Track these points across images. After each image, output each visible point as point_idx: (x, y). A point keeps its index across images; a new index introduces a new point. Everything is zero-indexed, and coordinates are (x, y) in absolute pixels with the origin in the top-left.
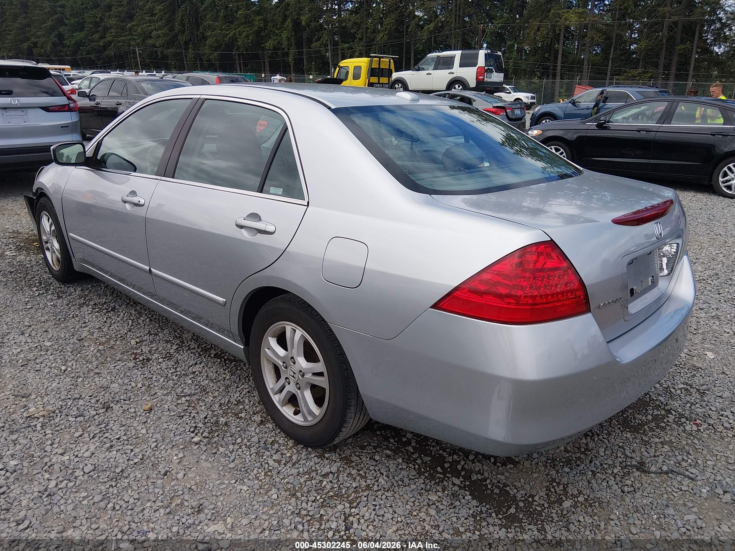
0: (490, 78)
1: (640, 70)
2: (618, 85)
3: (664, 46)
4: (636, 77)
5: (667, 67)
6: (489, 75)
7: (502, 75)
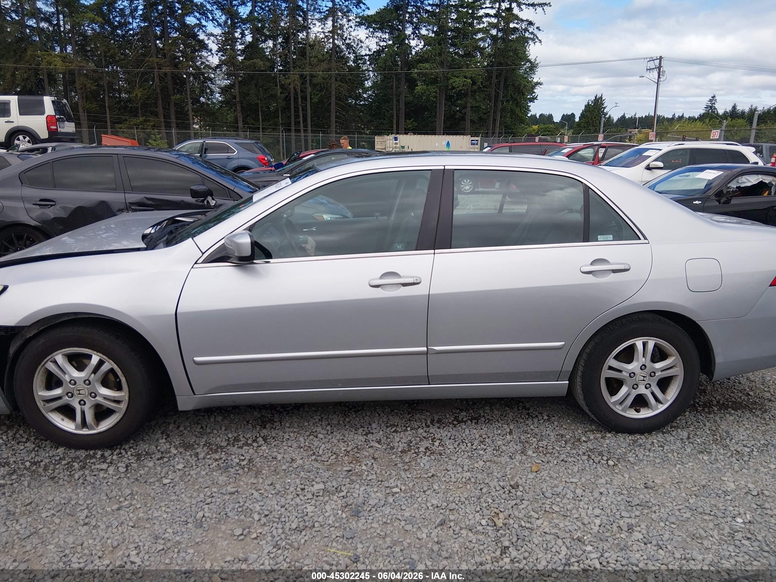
0: (63, 128)
1: (142, 119)
2: (215, 136)
3: (160, 96)
4: (138, 125)
5: (167, 116)
6: (61, 124)
7: (73, 124)
